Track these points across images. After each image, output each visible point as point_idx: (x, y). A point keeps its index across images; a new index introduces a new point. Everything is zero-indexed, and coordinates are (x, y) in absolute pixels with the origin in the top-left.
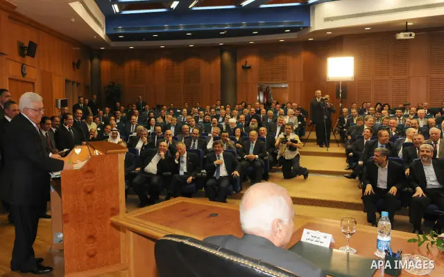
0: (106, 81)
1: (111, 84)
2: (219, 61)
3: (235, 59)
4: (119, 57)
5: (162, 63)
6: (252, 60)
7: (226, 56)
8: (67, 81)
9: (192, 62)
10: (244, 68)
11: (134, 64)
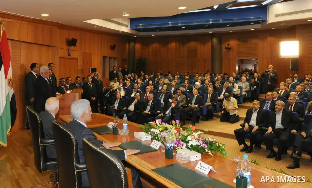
0: (137, 56)
1: (140, 59)
2: (210, 44)
3: (221, 42)
4: (146, 41)
5: (173, 45)
6: (233, 43)
7: (215, 40)
8: (104, 57)
9: (192, 44)
10: (226, 48)
11: (155, 46)
